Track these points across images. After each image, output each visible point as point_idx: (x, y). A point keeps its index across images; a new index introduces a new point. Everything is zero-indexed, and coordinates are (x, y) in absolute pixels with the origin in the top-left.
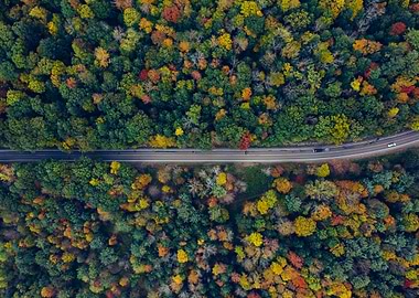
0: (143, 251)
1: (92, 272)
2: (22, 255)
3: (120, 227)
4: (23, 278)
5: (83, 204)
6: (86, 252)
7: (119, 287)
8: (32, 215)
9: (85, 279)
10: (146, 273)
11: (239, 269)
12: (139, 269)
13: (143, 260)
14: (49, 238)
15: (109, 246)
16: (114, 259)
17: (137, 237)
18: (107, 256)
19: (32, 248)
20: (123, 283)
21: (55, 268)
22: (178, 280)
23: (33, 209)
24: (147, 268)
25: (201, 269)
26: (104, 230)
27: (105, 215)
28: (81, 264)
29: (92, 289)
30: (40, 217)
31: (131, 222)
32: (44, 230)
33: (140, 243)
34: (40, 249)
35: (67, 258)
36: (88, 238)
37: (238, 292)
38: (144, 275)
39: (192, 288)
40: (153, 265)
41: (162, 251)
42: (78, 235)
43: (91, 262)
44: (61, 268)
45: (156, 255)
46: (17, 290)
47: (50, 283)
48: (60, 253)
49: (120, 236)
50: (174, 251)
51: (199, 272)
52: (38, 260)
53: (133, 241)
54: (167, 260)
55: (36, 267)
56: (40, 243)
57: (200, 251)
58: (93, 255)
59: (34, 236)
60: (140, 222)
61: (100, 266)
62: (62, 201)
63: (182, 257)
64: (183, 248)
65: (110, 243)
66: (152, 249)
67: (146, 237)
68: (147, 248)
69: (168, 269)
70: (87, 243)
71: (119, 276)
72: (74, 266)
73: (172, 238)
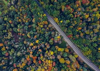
0: (32, 33)
1: (21, 27)
2: (14, 12)
3: (34, 25)
4: (10, 16)
5: (33, 15)
6: (23, 23)
7: (22, 34)
8: (23, 7)
9: (18, 27)
12: (28, 35)
13: (31, 35)
14: (21, 14)
15: (28, 27)
16: (27, 29)
17: (34, 30)
18: (26, 27)
19: (17, 12)
21: (16, 19)
22: (32, 44)
23: (24, 7)
24: (29, 37)
25: (38, 47)
26: (31, 23)
27: (34, 21)
28: (20, 24)
29: (18, 29)
30: (24, 9)
31: (36, 27)
32: (22, 12)
33: (33, 32)
34: (18, 14)
35: (20, 20)
36: (27, 21)
37: (39, 58)
38: (27, 37)
39: (33, 48)
40: (31, 37)
41: (35, 37)
42: (26, 19)
43: (22, 25)
44: (17, 21)
45: (33, 37)
46: (7, 16)
47: (13, 21)
48: (20, 18)
49: (32, 27)
50: (37, 39)
52: (15, 15)
53: (33, 30)
54: (34, 39)
55: (13, 16)
56: (19, 13)
57: (41, 44)
58: (24, 25)
59: (19, 11)
60: (38, 28)
61: (23, 27)
62: (30, 11)
63: (37, 41)
64: (39, 40)
65: (29, 26)
66: (34, 35)
67: (35, 32)
68: (34, 34)
69: (33, 41)
70: (25, 22)
71: (24, 33)
72: (19, 23)
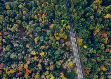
0: (42, 40)
1: (33, 25)
2: (35, 3)
3: (49, 32)
4: (27, 5)
5: (54, 19)
6: (38, 22)
7: (29, 34)
8: (48, 3)
9: (30, 23)
10: (35, 42)
11: (41, 73)
12: (36, 40)
13: (39, 41)
14: (41, 10)
15: (41, 29)
16: (38, 31)
17: (46, 38)
18: (38, 29)
19: (37, 5)
20: (31, 35)
21: (32, 13)
22: (34, 53)
23: (50, 3)
26: (47, 27)
27: (52, 26)
28: (34, 21)
29: (27, 26)
30: (48, 6)
31: (51, 35)
32: (43, 8)
33: (44, 39)
34: (37, 8)
35: (36, 17)
36: (43, 22)
37: (33, 74)
38: (34, 42)
39: (32, 58)
40: (38, 44)
41: (43, 47)
42: (43, 19)
43: (35, 24)
44: (32, 15)
45: (41, 45)
46: (23, 3)
47: (27, 13)
48: (37, 14)
49: (45, 32)
50: (43, 51)
51: (38, 60)
52: (34, 8)
53: (44, 37)
54: (40, 49)
55: (31, 8)
56: (39, 8)
57: (45, 60)
58: (37, 24)
59: (41, 5)
60: (51, 38)
61: (35, 27)
62: (54, 12)
63: (42, 54)
64: (45, 54)
65: (42, 29)
66: (43, 44)
67: (46, 41)
68: (43, 42)
70: (41, 22)
71: (32, 34)
72: (33, 19)
73: (48, 49)
